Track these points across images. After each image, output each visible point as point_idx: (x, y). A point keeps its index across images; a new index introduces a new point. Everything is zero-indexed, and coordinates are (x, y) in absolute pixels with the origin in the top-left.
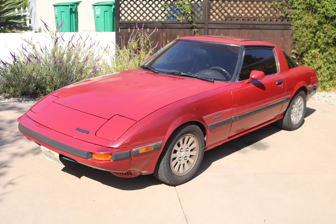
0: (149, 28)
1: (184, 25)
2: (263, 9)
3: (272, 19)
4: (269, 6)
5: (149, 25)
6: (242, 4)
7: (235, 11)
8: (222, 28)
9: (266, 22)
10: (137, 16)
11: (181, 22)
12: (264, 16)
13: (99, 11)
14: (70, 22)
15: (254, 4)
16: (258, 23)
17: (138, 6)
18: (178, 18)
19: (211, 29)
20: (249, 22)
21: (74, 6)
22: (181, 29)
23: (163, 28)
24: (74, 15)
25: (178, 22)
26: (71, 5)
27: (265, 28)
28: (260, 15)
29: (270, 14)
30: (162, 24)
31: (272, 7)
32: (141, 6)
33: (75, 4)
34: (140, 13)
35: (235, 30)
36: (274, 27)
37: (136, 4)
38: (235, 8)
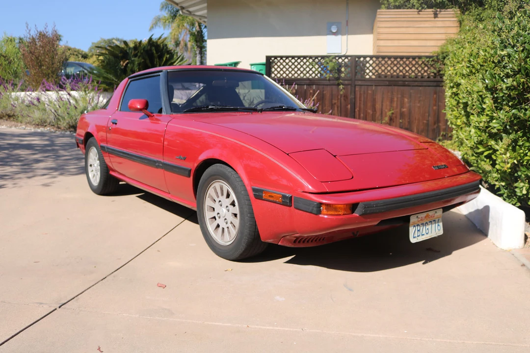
0: (297, 85)
1: (331, 82)
2: (414, 66)
3: (424, 76)
4: (420, 63)
5: (296, 82)
6: (391, 61)
7: (383, 68)
8: (370, 84)
9: (417, 79)
10: (286, 74)
11: (328, 78)
12: (415, 73)
15: (403, 61)
16: (408, 80)
17: (287, 64)
18: (324, 74)
19: (359, 86)
20: (398, 79)
22: (329, 86)
23: (310, 85)
25: (325, 79)
26: (229, 65)
27: (415, 85)
28: (410, 72)
29: (421, 71)
30: (309, 81)
31: (423, 63)
32: (290, 64)
33: (233, 64)
34: (289, 71)
35: (383, 87)
36: (425, 84)
38: (383, 65)
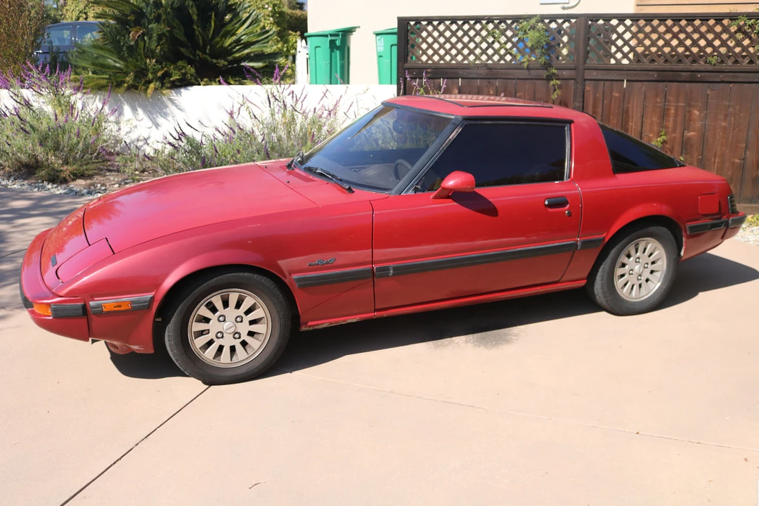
0: (462, 78)
1: (533, 72)
2: (718, 36)
3: (740, 60)
4: (733, 29)
5: (460, 72)
6: (666, 26)
7: (647, 42)
8: (617, 78)
9: (723, 67)
10: (439, 55)
11: (526, 65)
12: (719, 53)
13: (382, 45)
14: (329, 65)
15: (693, 26)
16: (702, 69)
17: (441, 34)
18: (519, 56)
19: (592, 82)
20: (681, 66)
21: (338, 35)
22: (528, 82)
23: (489, 79)
24: (338, 52)
25: (520, 67)
26: (331, 35)
27: (719, 80)
28: (709, 50)
29: (735, 47)
30: (487, 71)
31: (740, 30)
32: (448, 34)
33: (340, 33)
34: (445, 49)
35: (645, 83)
36: (742, 77)
37: (438, 31)
38: (647, 36)
